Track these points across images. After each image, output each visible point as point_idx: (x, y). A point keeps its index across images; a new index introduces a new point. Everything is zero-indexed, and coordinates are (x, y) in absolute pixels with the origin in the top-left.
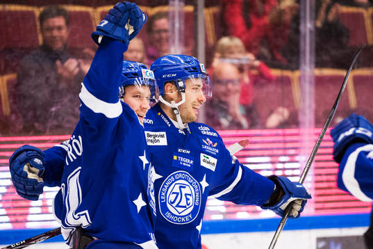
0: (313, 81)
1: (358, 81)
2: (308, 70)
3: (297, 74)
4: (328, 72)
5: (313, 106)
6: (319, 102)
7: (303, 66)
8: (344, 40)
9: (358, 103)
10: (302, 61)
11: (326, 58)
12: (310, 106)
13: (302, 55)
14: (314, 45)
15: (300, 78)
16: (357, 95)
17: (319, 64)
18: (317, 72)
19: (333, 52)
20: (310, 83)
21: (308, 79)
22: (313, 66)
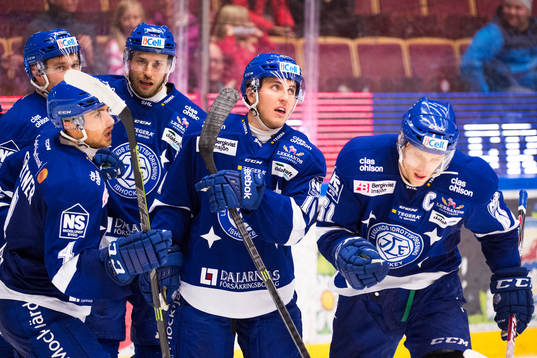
0: (317, 49)
1: (362, 49)
2: (313, 38)
3: (301, 42)
4: (332, 40)
5: (317, 74)
6: (322, 69)
7: (307, 34)
8: (349, 9)
9: (363, 70)
10: (306, 29)
11: (330, 26)
12: (313, 75)
13: (306, 25)
14: (318, 15)
15: (305, 46)
16: (361, 63)
17: (324, 32)
18: (322, 40)
19: (338, 21)
20: (314, 51)
21: (312, 46)
22: (317, 34)
